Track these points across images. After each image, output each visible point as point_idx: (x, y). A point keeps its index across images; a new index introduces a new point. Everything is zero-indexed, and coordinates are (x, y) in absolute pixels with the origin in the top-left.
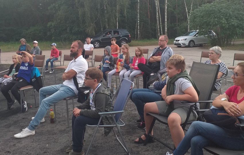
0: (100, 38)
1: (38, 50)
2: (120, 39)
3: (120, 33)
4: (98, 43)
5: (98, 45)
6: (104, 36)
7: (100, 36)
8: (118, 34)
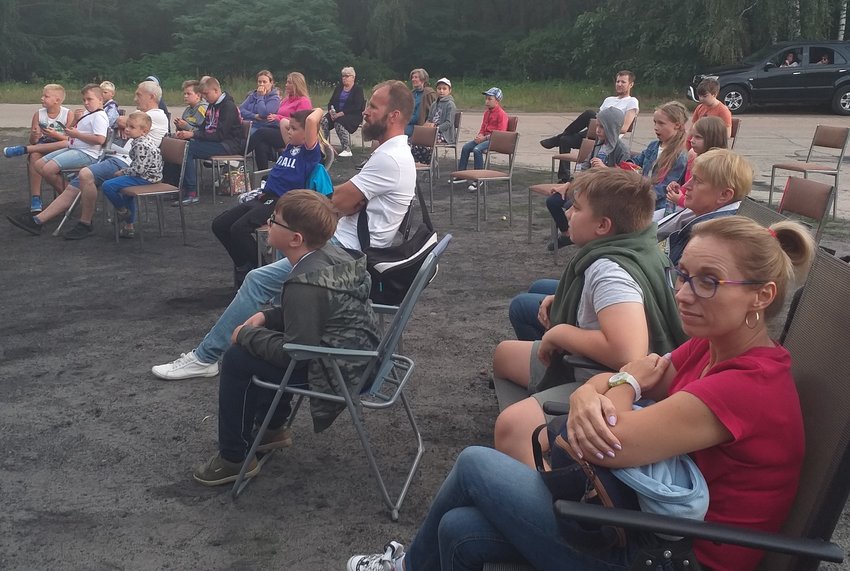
0: (749, 77)
1: (448, 109)
2: (837, 82)
3: (838, 59)
4: (737, 95)
5: (739, 102)
6: (766, 69)
7: (753, 66)
8: (831, 61)
